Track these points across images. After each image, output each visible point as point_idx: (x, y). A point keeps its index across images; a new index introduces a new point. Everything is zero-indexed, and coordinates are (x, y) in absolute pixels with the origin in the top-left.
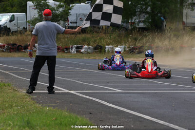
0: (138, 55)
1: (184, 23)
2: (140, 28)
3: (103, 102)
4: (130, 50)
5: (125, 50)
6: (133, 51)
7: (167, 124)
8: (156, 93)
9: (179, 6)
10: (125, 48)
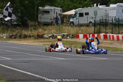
0: (15, 39)
1: (38, 22)
2: (14, 25)
3: (2, 65)
4: (10, 36)
5: (7, 37)
6: (11, 37)
7: (41, 77)
8: (30, 60)
9: (36, 12)
10: (7, 35)
